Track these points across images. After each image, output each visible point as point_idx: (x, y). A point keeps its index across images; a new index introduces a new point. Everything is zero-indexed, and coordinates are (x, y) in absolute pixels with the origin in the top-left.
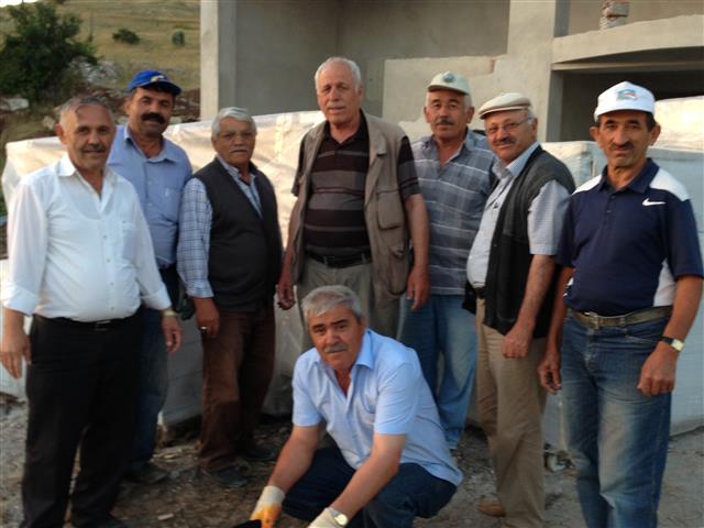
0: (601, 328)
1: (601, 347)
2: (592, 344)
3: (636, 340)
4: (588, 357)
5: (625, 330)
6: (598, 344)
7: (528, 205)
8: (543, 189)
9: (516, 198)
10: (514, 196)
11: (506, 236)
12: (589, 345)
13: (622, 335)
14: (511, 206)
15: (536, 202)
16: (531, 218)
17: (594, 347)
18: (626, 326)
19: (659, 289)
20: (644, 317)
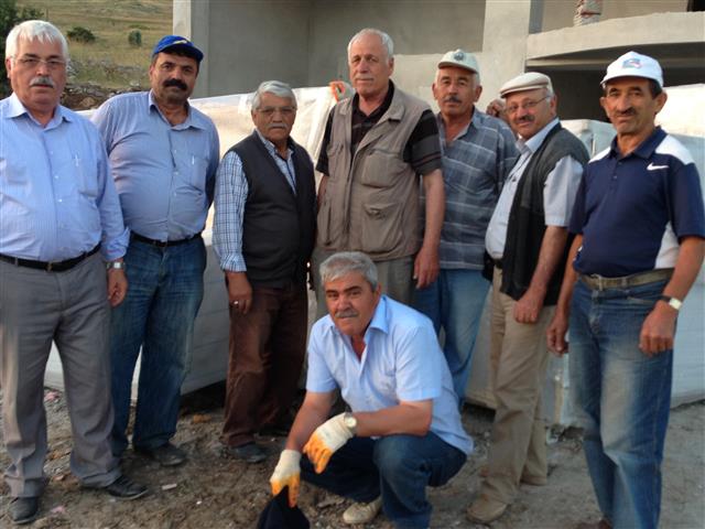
0: (604, 290)
1: (604, 309)
2: (597, 306)
3: (637, 301)
4: (592, 319)
5: (627, 291)
6: (602, 306)
7: (544, 179)
8: (558, 164)
9: (534, 172)
10: (531, 170)
11: (523, 208)
12: (593, 307)
13: (625, 297)
14: (529, 179)
15: (551, 176)
16: (547, 192)
17: (599, 309)
18: (628, 288)
19: (661, 252)
20: (645, 279)
